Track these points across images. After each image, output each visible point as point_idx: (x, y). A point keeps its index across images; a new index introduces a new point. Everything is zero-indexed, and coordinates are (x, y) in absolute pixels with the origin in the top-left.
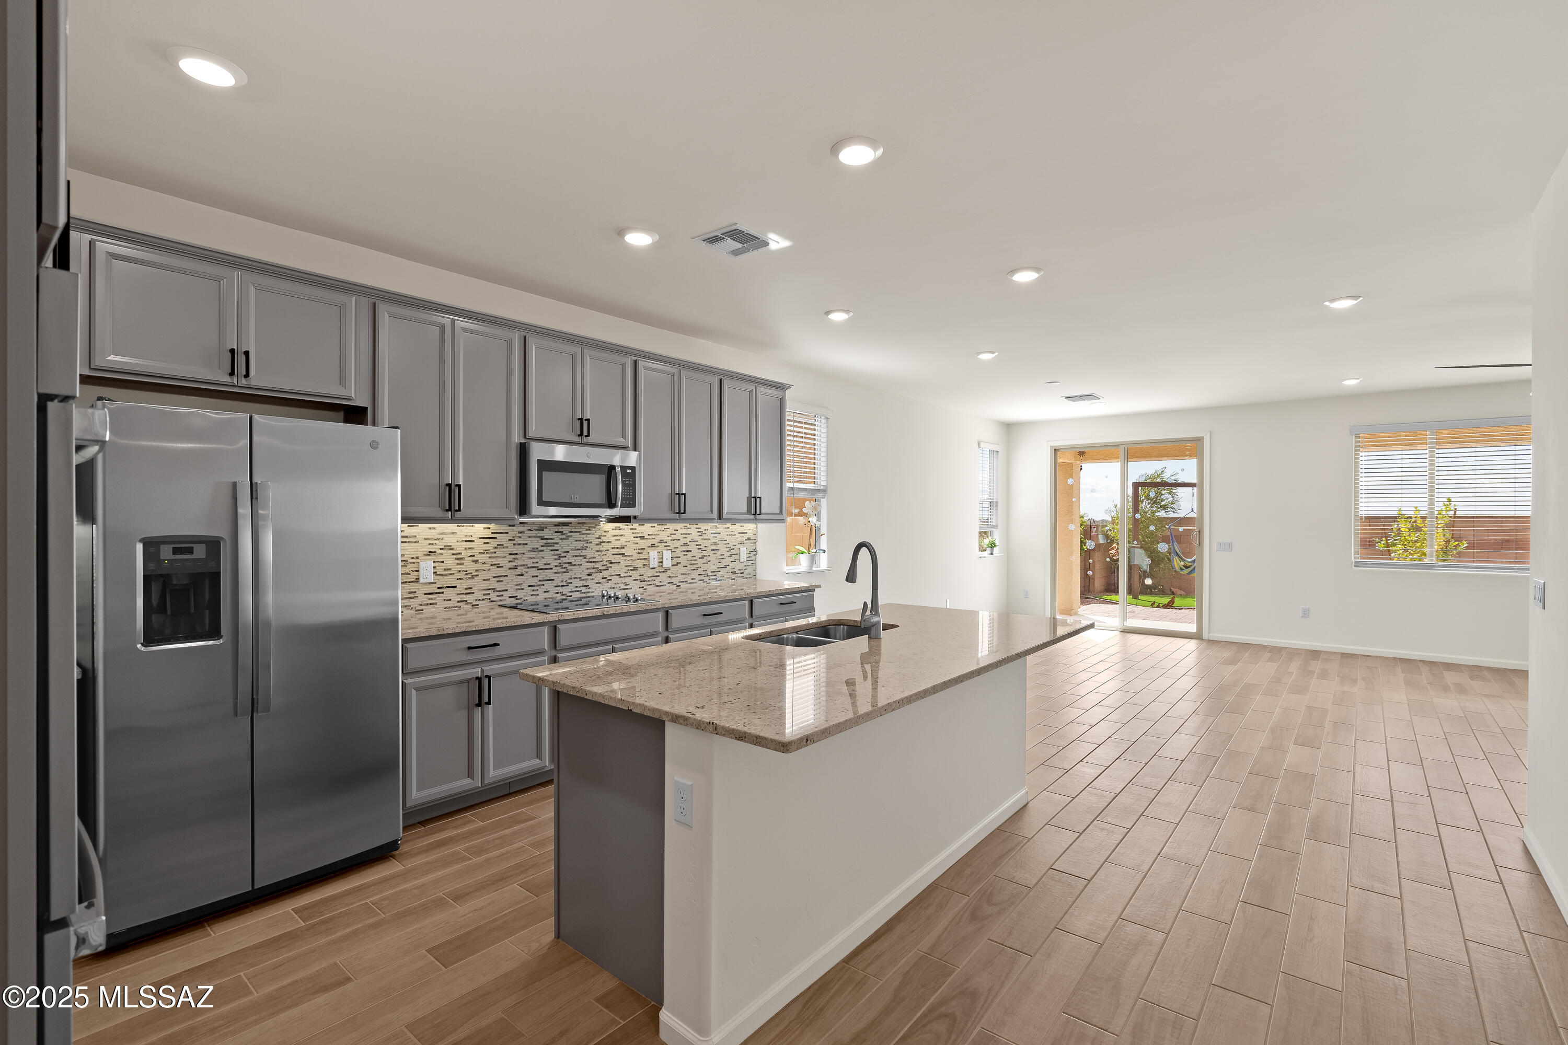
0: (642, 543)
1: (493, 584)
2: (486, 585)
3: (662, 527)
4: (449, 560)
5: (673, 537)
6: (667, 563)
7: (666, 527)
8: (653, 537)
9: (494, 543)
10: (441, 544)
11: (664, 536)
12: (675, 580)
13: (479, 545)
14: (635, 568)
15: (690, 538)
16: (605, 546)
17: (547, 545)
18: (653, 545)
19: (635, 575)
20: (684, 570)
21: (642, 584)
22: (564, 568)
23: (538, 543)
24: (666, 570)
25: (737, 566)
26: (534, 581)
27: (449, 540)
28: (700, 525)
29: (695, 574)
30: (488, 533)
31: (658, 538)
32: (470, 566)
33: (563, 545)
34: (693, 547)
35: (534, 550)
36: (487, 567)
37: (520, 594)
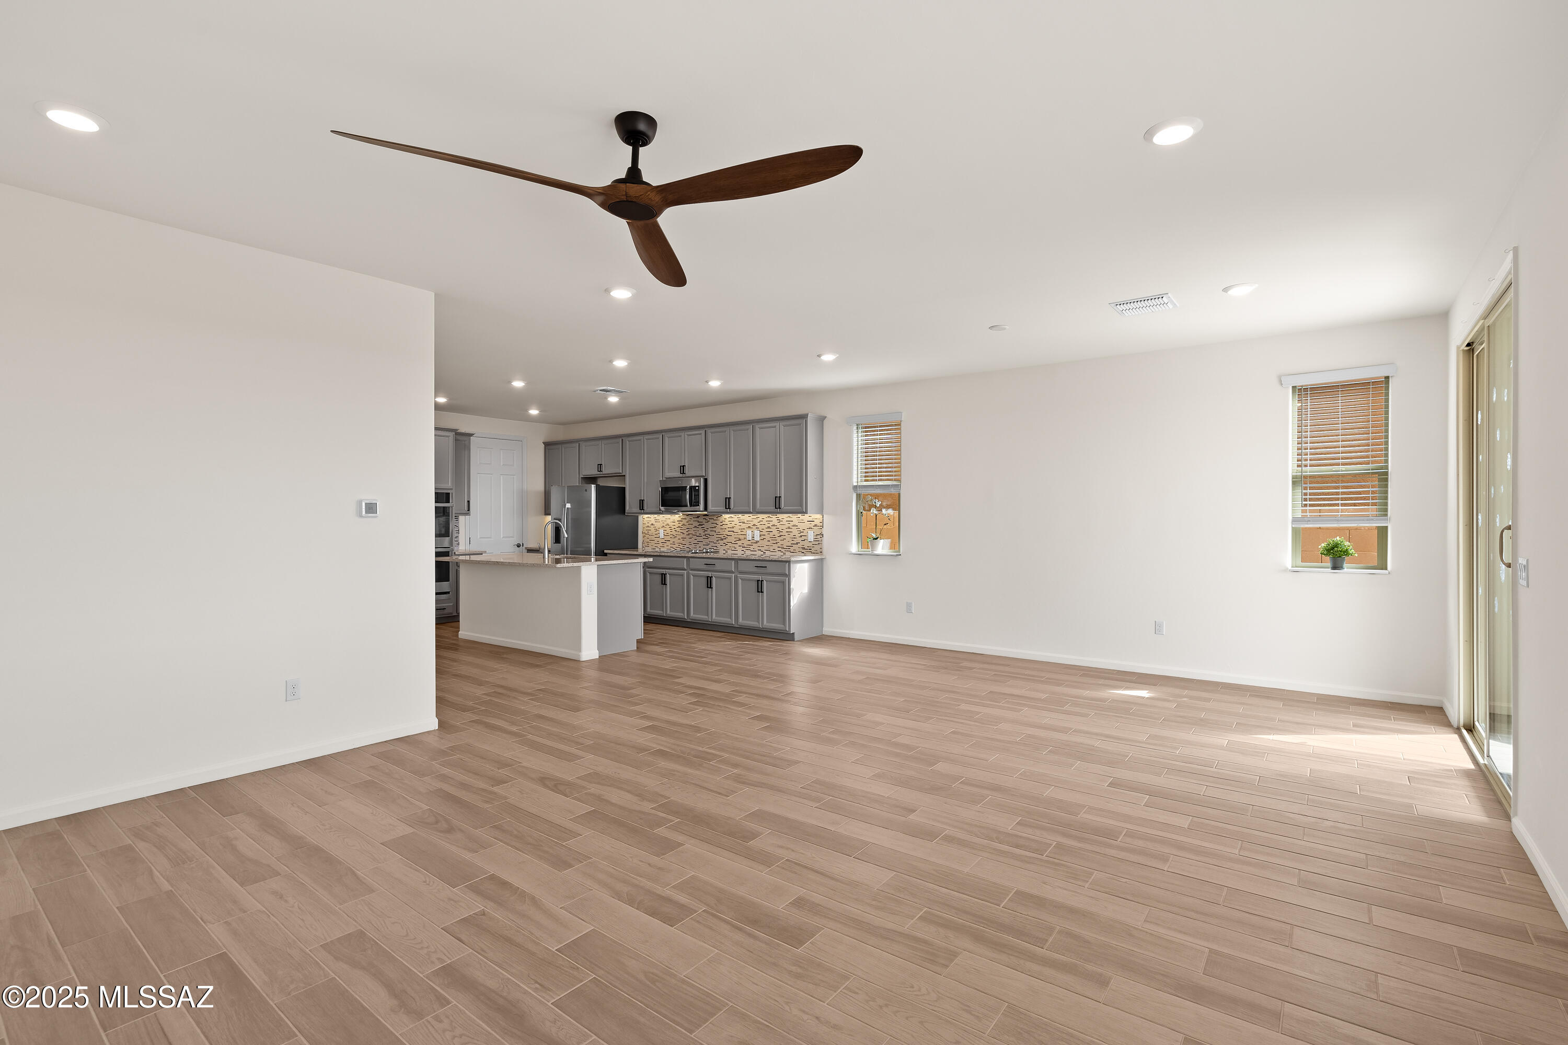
0: (744, 526)
1: (681, 541)
2: (679, 541)
3: (755, 517)
4: (668, 531)
5: (761, 523)
6: (757, 538)
7: (757, 516)
8: (749, 522)
9: (682, 523)
10: (666, 523)
11: (755, 522)
12: (762, 549)
13: (677, 524)
14: (740, 540)
15: (771, 523)
16: (724, 527)
17: (700, 525)
18: (749, 527)
19: (740, 543)
20: (769, 543)
21: (744, 549)
22: (707, 536)
23: (696, 524)
24: (757, 542)
25: (806, 544)
26: (696, 542)
27: (669, 522)
28: (778, 515)
29: (775, 546)
30: (679, 519)
31: (752, 523)
32: (674, 533)
33: (706, 525)
34: (774, 529)
35: (695, 527)
36: (679, 533)
37: (690, 547)
